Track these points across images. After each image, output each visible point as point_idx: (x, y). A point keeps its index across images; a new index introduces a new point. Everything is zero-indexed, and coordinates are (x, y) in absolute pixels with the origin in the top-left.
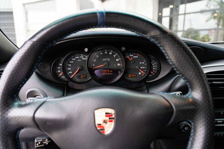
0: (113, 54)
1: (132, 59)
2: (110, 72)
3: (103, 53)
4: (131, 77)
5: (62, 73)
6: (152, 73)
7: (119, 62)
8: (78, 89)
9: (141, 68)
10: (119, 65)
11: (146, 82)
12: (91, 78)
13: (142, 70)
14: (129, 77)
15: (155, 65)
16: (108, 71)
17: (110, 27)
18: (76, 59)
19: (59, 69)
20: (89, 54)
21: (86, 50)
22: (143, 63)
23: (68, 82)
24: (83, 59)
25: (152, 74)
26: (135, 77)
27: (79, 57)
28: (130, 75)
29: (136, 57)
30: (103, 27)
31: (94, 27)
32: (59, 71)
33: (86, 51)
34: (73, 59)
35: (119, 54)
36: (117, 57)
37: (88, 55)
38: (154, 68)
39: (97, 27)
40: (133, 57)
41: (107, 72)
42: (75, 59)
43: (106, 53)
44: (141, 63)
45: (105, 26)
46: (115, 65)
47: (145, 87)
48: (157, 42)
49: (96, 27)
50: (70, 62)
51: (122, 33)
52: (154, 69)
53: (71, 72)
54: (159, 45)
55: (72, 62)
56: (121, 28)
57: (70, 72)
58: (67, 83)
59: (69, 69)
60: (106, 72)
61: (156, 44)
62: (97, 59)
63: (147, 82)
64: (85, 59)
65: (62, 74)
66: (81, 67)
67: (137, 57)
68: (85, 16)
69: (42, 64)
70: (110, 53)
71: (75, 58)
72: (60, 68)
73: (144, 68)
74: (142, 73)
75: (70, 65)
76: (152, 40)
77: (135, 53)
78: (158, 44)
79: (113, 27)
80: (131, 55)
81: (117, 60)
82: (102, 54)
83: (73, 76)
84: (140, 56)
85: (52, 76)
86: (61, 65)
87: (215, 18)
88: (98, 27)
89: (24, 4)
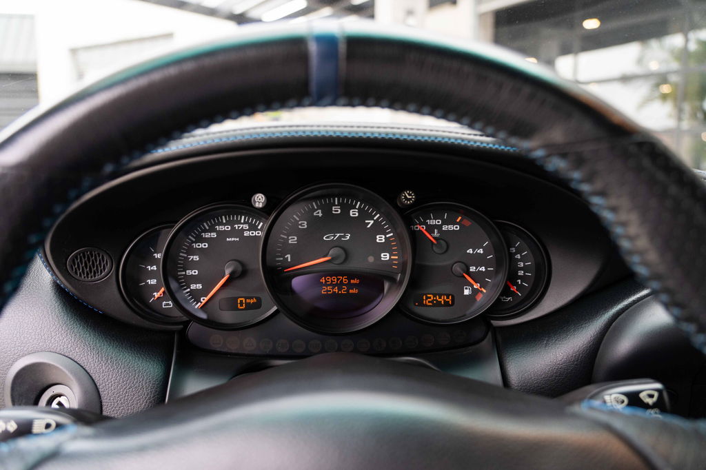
0: (364, 215)
1: (436, 234)
2: (350, 286)
3: (327, 210)
4: (434, 305)
5: (163, 289)
6: (514, 289)
7: (385, 247)
8: (225, 350)
9: (472, 269)
10: (385, 257)
11: (491, 325)
12: (275, 308)
13: (477, 277)
14: (426, 305)
15: (523, 259)
16: (345, 280)
17: (365, 103)
18: (219, 233)
19: (152, 275)
20: (269, 214)
21: (259, 200)
22: (481, 251)
23: (186, 324)
24: (246, 234)
25: (513, 294)
26: (446, 304)
27: (233, 228)
28: (427, 298)
29: (451, 227)
30: (334, 103)
31: (292, 102)
32: (153, 282)
33: (257, 205)
34: (207, 235)
35: (386, 215)
36: (377, 228)
37: (267, 219)
38: (521, 269)
39: (306, 101)
40: (439, 226)
41: (340, 285)
42: (214, 235)
43: (337, 210)
44: (470, 251)
45: (342, 101)
46: (371, 259)
47: (487, 343)
48: (576, 175)
49: (300, 104)
50: (196, 246)
51: (409, 136)
52: (521, 273)
53: (199, 286)
54: (585, 188)
55: (204, 245)
56: (412, 107)
57: (193, 287)
58: (182, 326)
59: (189, 272)
60: (334, 286)
61: (571, 180)
62: (302, 234)
63: (496, 323)
64: (255, 233)
65: (164, 292)
66: (237, 263)
67: (456, 228)
68: (251, 53)
69: (79, 253)
70: (354, 213)
71: (215, 230)
72: (155, 268)
73: (483, 269)
74: (475, 292)
75: (196, 258)
76: (557, 164)
77: (452, 212)
78: (582, 181)
79: (377, 104)
80: (432, 222)
81: (380, 239)
82: (320, 215)
83: (206, 299)
84: (467, 223)
85: (122, 304)
86: (158, 256)
87: (664, 97)
88: (312, 104)
89: (74, 51)
